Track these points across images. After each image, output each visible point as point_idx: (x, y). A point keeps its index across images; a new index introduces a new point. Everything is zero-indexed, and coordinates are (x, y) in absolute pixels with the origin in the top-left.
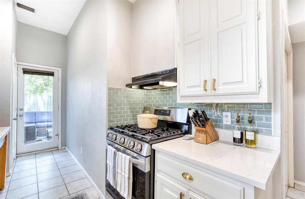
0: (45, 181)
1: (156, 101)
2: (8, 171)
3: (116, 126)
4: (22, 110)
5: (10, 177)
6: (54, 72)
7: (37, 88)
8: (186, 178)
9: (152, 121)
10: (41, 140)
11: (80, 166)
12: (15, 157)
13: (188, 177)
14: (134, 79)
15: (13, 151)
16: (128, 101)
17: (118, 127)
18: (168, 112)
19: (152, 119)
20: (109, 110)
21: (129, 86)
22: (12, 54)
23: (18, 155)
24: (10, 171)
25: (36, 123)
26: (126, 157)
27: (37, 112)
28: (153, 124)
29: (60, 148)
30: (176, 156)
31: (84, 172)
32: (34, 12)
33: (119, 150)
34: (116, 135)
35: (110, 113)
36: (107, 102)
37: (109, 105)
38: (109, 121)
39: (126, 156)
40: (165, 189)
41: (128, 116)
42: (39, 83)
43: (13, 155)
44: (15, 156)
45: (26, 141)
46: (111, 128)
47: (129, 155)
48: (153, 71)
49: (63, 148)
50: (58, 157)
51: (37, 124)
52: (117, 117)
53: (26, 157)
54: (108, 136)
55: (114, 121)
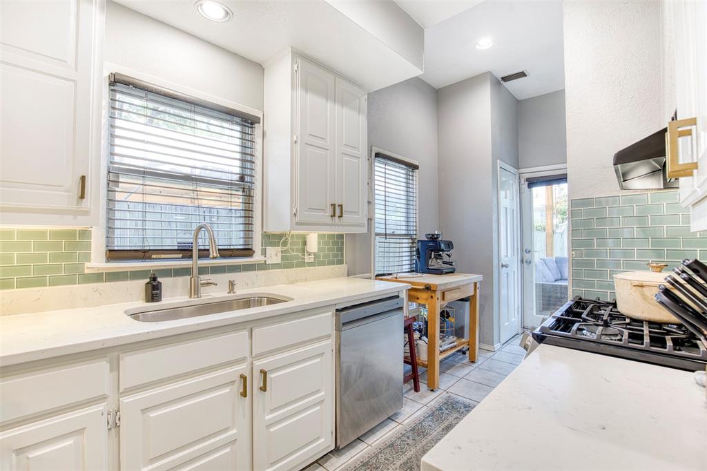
4: (529, 252)
5: (491, 354)
9: (643, 296)
12: (521, 332)
19: (642, 287)
22: (495, 164)
23: (526, 330)
24: (497, 345)
32: (525, 76)
35: (577, 262)
37: (576, 242)
38: (576, 282)
44: (518, 329)
52: (602, 274)
55: (591, 285)
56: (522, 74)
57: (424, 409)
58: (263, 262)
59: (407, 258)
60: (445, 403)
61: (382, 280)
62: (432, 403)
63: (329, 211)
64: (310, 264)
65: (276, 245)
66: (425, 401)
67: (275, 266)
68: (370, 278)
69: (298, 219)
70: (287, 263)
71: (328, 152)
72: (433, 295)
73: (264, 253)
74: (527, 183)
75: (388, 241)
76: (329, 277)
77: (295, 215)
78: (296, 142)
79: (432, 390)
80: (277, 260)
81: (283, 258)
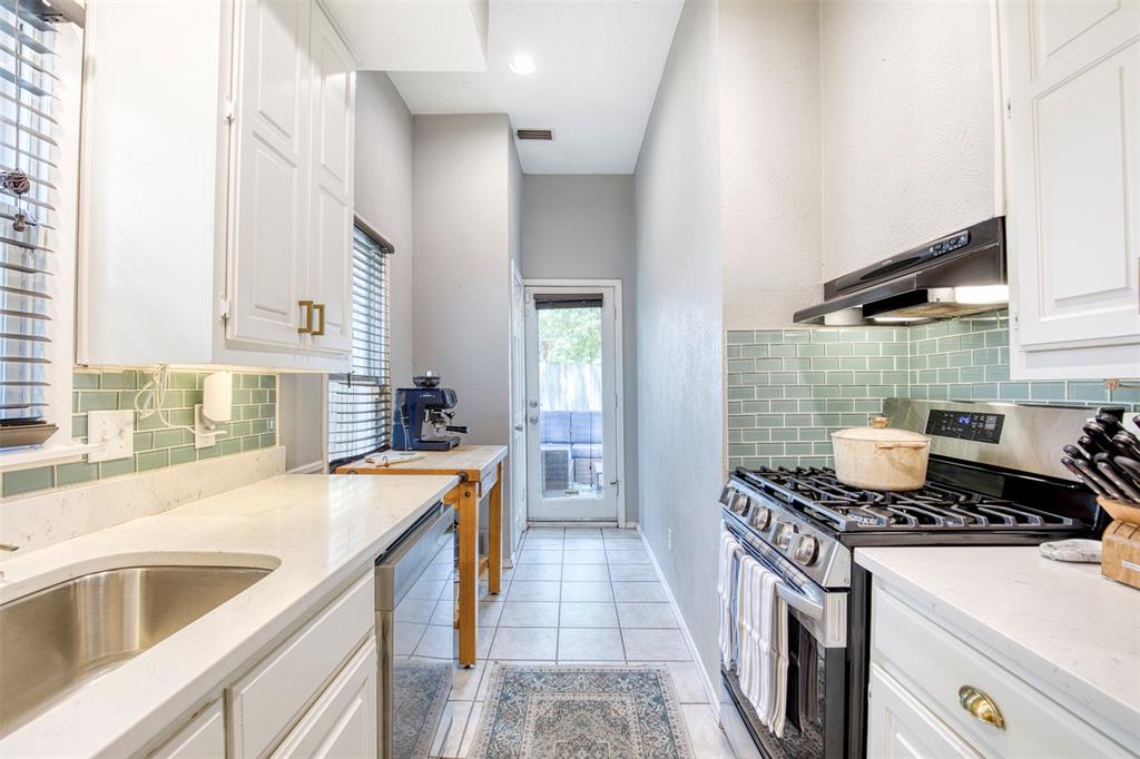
0: (578, 605)
1: (945, 375)
2: (508, 556)
3: (759, 469)
4: (535, 405)
5: (510, 572)
6: (602, 295)
7: (583, 341)
8: (974, 713)
9: (891, 460)
10: (577, 493)
11: (667, 592)
12: (525, 527)
13: (982, 708)
14: (832, 289)
15: (520, 510)
16: (808, 376)
17: (764, 472)
18: (990, 426)
19: (891, 448)
20: (732, 408)
21: (813, 316)
22: (510, 266)
23: (532, 524)
24: (513, 557)
25: (572, 444)
26: (765, 576)
27: (575, 412)
28: (900, 473)
29: (622, 524)
30: (934, 605)
31: (676, 613)
32: (550, 138)
33: (750, 550)
34: (749, 499)
35: (735, 420)
36: (724, 381)
37: (734, 392)
38: (734, 448)
39: (765, 573)
40: (898, 735)
41: (806, 434)
42: (586, 326)
43: (519, 521)
44: (523, 524)
45: (547, 489)
46: (740, 475)
47: (776, 571)
48: (903, 244)
49: (631, 525)
50: (615, 546)
51: (575, 446)
52: (764, 434)
53: (545, 531)
54: (723, 500)
55: (750, 450)
56: (546, 135)
57: (478, 708)
58: (80, 459)
59: (370, 425)
60: (506, 683)
61: (342, 472)
62: (483, 691)
63: (296, 318)
64: (208, 452)
65: (118, 403)
66: (469, 692)
67: (114, 467)
68: (320, 471)
69: (233, 332)
70: (150, 454)
71: (295, 170)
72: (470, 489)
73: (82, 430)
74: (533, 302)
75: (350, 390)
76: (252, 481)
77: (225, 319)
78: (230, 121)
79: (467, 667)
80: (123, 448)
81: (139, 442)
